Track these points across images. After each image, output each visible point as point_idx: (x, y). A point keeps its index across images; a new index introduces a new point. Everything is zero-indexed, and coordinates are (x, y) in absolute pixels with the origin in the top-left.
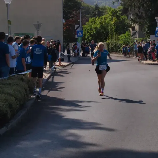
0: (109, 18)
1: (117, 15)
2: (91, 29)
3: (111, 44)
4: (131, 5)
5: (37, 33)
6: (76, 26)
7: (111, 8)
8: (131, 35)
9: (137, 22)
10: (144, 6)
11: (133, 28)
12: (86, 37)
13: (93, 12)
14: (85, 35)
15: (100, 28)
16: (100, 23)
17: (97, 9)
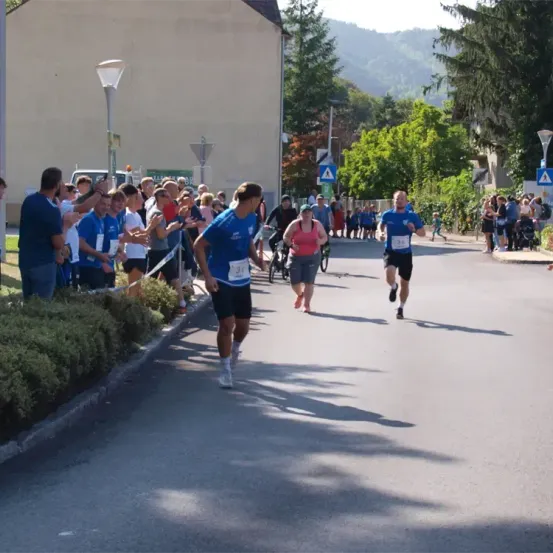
0: (416, 131)
1: (437, 123)
2: (366, 162)
3: (420, 205)
4: (475, 97)
5: (199, 170)
6: (320, 152)
7: (422, 104)
8: (474, 179)
9: (491, 145)
10: (509, 101)
11: (483, 161)
12: (351, 184)
13: (378, 116)
14: (348, 179)
15: (389, 158)
16: (392, 145)
17: (389, 107)
